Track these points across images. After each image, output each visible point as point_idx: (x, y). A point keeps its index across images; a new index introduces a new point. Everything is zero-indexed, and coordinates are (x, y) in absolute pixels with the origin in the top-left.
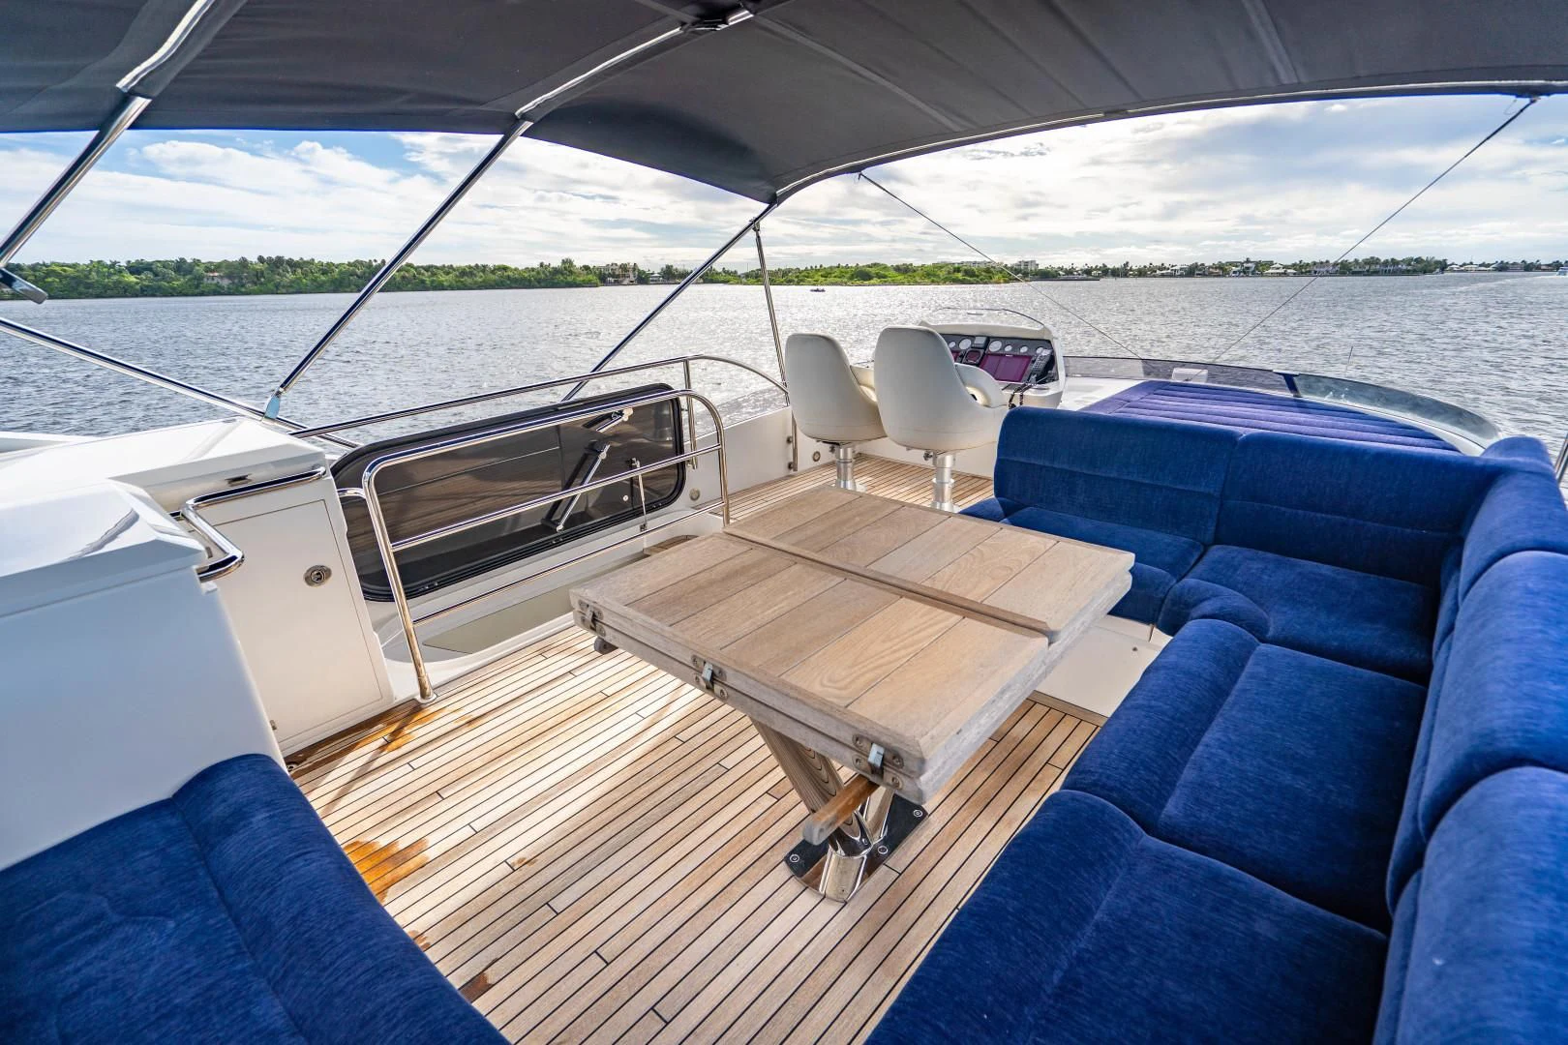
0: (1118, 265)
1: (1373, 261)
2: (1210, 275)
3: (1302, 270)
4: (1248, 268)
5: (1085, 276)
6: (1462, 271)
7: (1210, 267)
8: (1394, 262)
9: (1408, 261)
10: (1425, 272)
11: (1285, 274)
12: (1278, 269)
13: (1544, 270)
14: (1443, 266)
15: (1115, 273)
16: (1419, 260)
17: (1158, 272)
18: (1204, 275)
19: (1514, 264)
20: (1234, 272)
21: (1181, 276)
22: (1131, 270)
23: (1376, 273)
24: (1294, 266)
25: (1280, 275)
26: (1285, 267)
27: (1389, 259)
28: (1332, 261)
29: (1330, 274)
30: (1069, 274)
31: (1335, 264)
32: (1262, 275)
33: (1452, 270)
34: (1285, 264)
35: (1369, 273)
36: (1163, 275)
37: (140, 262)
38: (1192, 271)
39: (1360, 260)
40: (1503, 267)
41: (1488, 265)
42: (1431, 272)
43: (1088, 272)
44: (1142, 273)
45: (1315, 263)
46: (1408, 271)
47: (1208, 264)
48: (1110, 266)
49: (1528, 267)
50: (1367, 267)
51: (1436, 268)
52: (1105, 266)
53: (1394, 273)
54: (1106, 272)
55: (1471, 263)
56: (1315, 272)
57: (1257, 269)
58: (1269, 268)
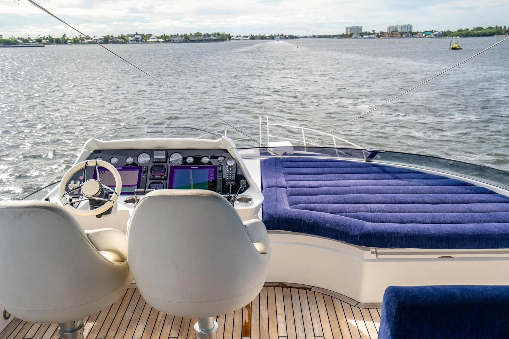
0: (60, 36)
1: (198, 35)
2: (118, 42)
3: (167, 39)
4: (138, 38)
5: (38, 43)
6: (237, 40)
7: (116, 38)
8: (209, 35)
9: (214, 35)
10: (223, 40)
11: (158, 42)
12: (154, 38)
13: (268, 39)
14: (229, 37)
15: (58, 41)
16: (218, 34)
17: (86, 41)
18: (114, 42)
19: (256, 36)
20: (131, 41)
21: (101, 43)
22: (68, 39)
23: (201, 41)
24: (162, 37)
25: (155, 42)
26: (158, 38)
28: (180, 35)
29: (180, 42)
30: (26, 42)
31: (182, 36)
32: (146, 42)
33: (233, 39)
34: (158, 36)
35: (198, 41)
36: (89, 43)
38: (106, 40)
39: (193, 34)
40: (253, 38)
41: (247, 37)
42: (225, 40)
43: (39, 41)
44: (76, 41)
45: (172, 36)
46: (216, 40)
47: (116, 35)
48: (54, 37)
49: (263, 38)
50: (197, 38)
51: (227, 38)
52: (50, 36)
53: (210, 41)
54: (51, 41)
55: (240, 36)
56: (173, 41)
57: (141, 39)
58: (149, 38)
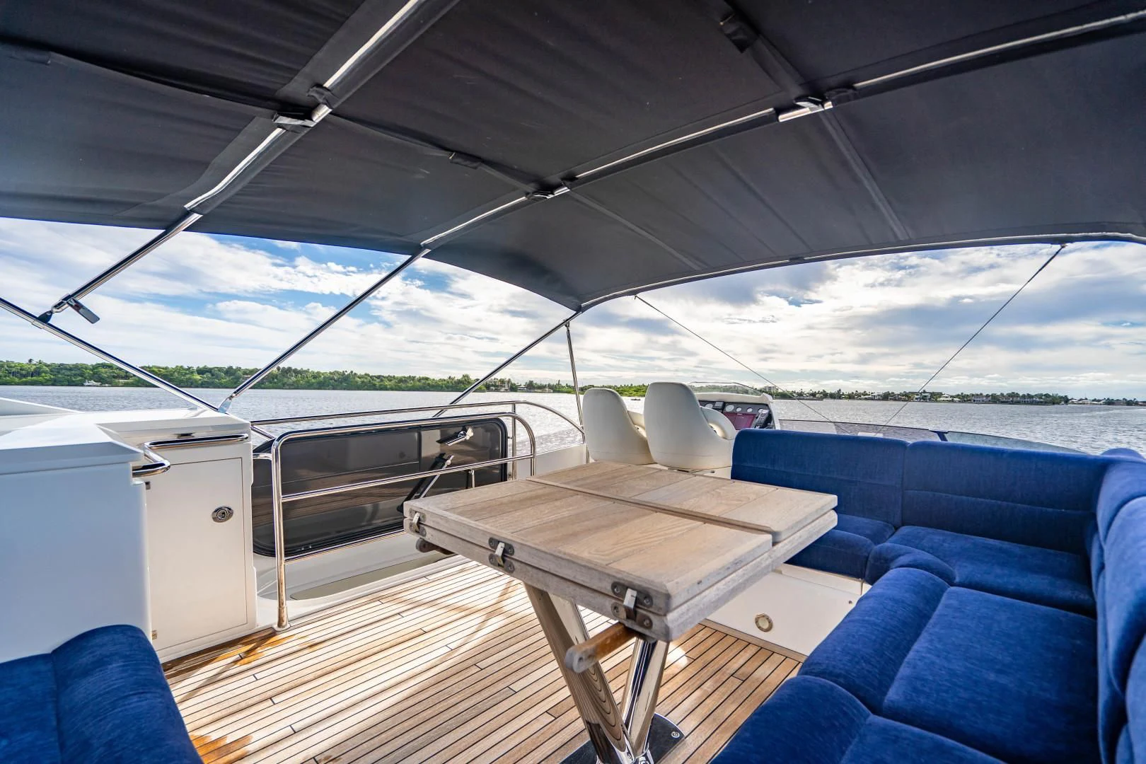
0: (834, 391)
1: (1013, 395)
2: (899, 400)
3: (964, 399)
4: (925, 396)
5: (811, 397)
6: (1081, 404)
7: (899, 395)
8: (1030, 396)
9: (1040, 396)
10: (1054, 404)
11: (953, 401)
12: (947, 397)
13: (1141, 405)
14: (1066, 400)
15: (832, 396)
16: (1047, 395)
17: (862, 397)
18: (895, 400)
19: (1118, 400)
20: (916, 399)
21: (879, 399)
22: (843, 394)
23: (1018, 403)
24: (958, 396)
25: (949, 401)
26: (952, 397)
27: (1026, 394)
28: (985, 394)
29: (984, 402)
30: (800, 396)
31: (987, 396)
32: (936, 401)
33: (1073, 403)
34: (951, 394)
35: (1012, 403)
36: (866, 399)
37: (205, 367)
38: (886, 397)
39: (1005, 394)
40: (1110, 402)
41: (1099, 401)
42: (1058, 403)
43: (814, 395)
44: (851, 397)
45: (973, 395)
46: (1041, 402)
47: (897, 392)
48: (828, 391)
49: (1129, 403)
50: (1011, 399)
51: (1061, 401)
52: (824, 391)
53: (1031, 403)
54: (825, 395)
55: (1086, 399)
56: (974, 401)
57: (934, 397)
58: (940, 397)
